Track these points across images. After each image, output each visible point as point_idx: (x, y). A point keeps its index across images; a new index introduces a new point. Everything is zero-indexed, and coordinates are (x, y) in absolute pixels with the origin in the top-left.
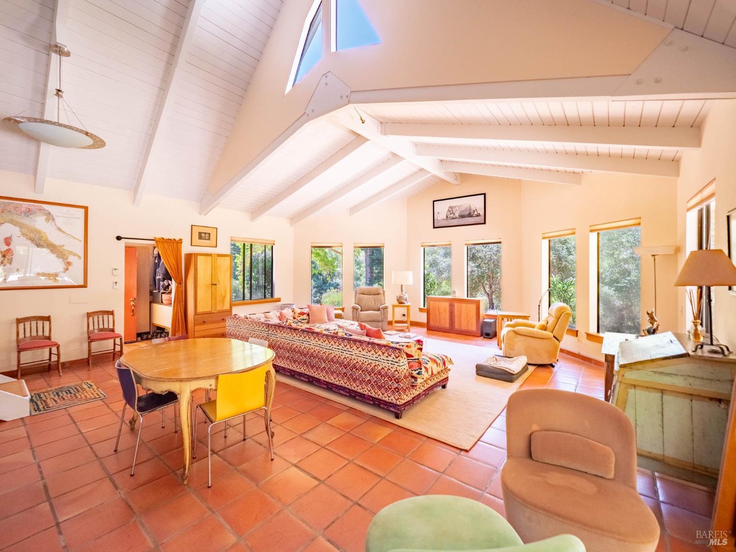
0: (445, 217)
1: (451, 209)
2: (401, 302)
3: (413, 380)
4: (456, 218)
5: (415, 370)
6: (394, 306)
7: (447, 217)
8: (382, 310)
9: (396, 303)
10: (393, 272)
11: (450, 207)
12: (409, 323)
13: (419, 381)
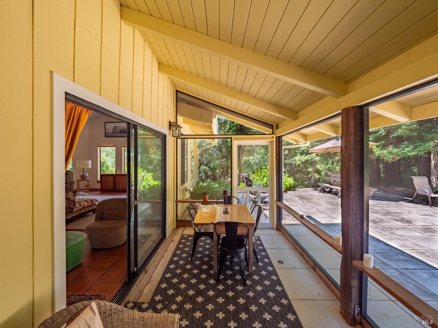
0: (112, 131)
1: (115, 128)
2: (83, 178)
3: (71, 210)
4: (118, 133)
5: (72, 205)
6: (78, 181)
7: (113, 132)
8: (69, 183)
9: (80, 179)
10: (77, 161)
11: (114, 127)
12: (89, 190)
13: (75, 209)
